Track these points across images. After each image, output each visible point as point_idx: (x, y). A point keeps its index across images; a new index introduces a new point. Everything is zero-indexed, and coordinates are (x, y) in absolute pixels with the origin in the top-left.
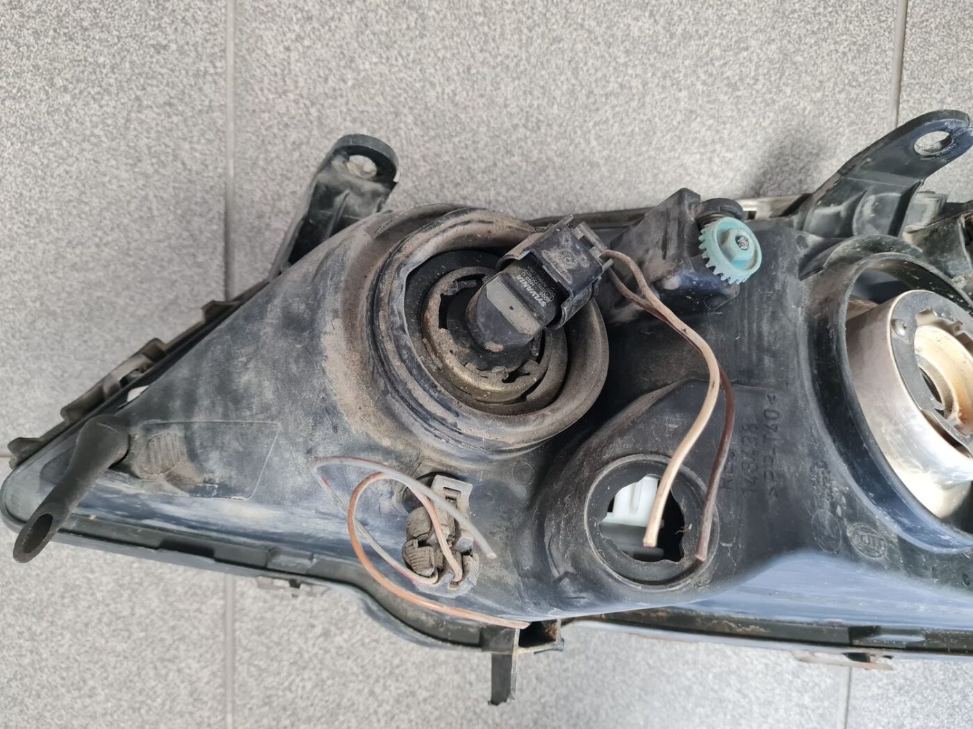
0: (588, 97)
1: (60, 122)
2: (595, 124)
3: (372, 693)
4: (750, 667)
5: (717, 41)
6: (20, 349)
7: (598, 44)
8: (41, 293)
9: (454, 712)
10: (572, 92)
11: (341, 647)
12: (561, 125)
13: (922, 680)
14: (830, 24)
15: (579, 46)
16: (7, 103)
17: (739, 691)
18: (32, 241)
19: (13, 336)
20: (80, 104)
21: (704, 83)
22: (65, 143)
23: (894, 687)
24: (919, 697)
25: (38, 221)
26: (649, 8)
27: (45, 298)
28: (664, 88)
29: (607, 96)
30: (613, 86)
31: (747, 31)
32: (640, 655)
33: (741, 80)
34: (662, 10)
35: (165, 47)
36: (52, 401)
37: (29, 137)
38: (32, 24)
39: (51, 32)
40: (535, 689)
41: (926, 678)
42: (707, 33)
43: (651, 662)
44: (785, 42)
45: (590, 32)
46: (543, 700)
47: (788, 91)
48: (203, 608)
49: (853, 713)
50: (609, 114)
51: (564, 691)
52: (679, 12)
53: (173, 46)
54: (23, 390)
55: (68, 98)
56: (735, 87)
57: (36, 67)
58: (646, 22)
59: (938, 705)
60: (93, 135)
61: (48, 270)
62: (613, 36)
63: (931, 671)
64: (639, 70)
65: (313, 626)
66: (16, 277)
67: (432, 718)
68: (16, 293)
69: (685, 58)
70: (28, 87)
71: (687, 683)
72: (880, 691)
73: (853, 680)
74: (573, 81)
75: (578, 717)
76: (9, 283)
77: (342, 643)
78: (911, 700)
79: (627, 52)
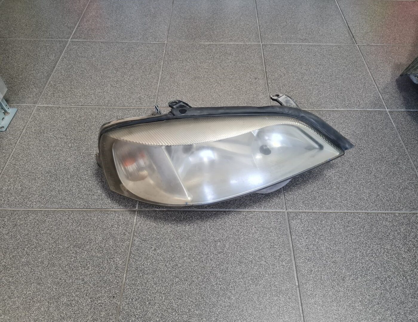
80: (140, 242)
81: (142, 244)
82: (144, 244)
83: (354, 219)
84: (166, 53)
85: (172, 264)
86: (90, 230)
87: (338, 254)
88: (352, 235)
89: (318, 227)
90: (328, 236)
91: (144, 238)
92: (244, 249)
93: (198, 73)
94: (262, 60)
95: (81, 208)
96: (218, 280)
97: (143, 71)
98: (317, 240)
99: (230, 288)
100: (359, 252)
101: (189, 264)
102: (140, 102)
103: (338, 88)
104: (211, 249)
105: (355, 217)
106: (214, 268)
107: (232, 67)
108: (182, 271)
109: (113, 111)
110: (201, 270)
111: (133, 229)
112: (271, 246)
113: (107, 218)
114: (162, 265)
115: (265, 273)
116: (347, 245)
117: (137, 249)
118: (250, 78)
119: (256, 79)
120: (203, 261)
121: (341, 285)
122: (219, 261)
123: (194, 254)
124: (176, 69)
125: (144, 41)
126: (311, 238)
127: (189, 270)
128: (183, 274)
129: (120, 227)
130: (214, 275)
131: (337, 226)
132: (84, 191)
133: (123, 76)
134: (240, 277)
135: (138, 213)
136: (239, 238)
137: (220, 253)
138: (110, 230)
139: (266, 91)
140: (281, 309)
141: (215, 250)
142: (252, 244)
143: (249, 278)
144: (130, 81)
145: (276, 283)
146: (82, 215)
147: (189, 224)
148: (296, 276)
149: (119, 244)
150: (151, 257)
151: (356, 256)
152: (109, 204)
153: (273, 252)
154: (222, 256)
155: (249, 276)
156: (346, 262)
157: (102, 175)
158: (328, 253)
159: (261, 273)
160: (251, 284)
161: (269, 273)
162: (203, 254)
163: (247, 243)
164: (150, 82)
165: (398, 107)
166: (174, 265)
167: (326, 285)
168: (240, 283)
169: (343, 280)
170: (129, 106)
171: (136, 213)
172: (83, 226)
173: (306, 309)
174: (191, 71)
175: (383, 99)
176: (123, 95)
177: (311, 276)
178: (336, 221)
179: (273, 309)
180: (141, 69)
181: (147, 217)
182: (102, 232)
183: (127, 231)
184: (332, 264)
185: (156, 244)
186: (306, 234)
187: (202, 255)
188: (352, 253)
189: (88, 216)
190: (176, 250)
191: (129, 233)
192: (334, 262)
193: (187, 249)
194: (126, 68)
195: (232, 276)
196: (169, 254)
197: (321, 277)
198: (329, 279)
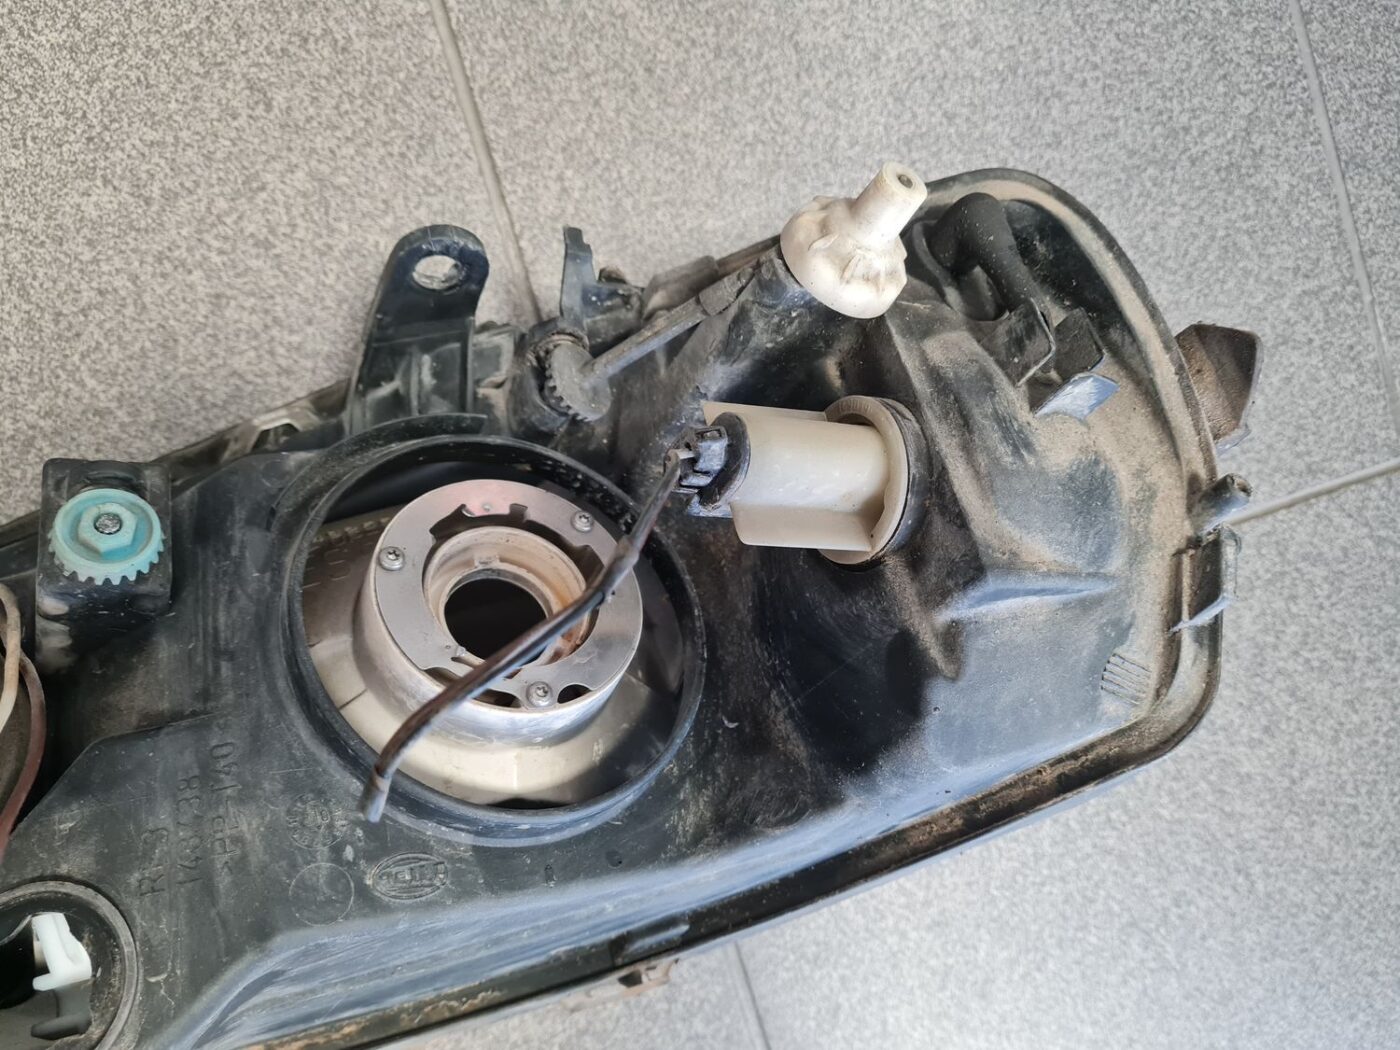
0: (57, 322)
2: (83, 356)
5: (216, 190)
7: (42, 244)
10: (30, 322)
12: (31, 374)
14: (367, 121)
15: (15, 256)
21: (221, 252)
23: (808, 962)
24: (844, 960)
26: (99, 173)
28: (164, 275)
29: (84, 311)
30: (88, 296)
31: (253, 164)
33: (272, 231)
34: (119, 170)
41: (842, 931)
42: (197, 184)
44: (313, 163)
45: (24, 232)
47: (344, 227)
49: (768, 1018)
50: (98, 335)
52: (145, 167)
56: (267, 245)
58: (102, 195)
59: (872, 960)
62: (60, 226)
63: (845, 919)
64: (118, 262)
69: (179, 225)
72: (791, 974)
74: (26, 307)
78: (835, 968)
79: (90, 243)
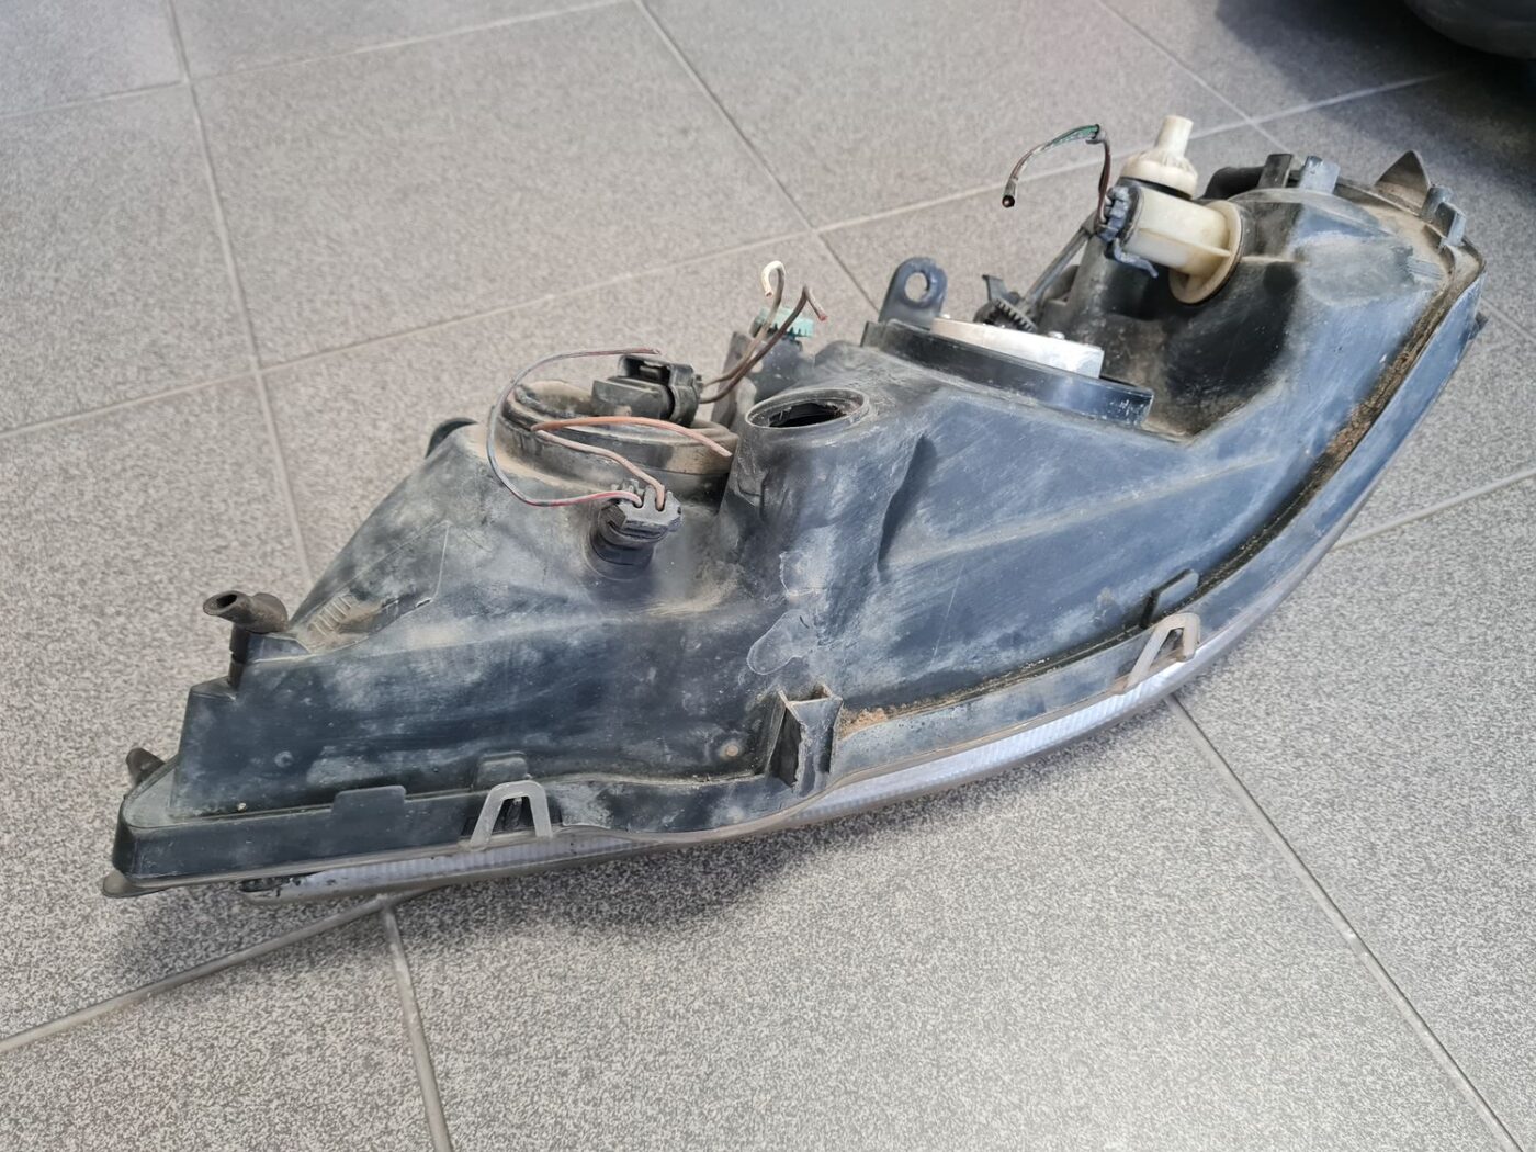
1: (115, 642)
3: (687, 1135)
4: (1149, 858)
6: (74, 882)
8: (101, 809)
9: (819, 1108)
11: (616, 1087)
13: (1346, 784)
16: (50, 647)
17: (1159, 894)
18: (86, 761)
19: (64, 872)
20: (136, 620)
22: (121, 658)
24: (1360, 804)
25: (92, 739)
27: (107, 812)
32: (1013, 905)
35: (226, 547)
36: (123, 927)
37: (78, 666)
38: (77, 576)
39: (99, 576)
40: (910, 1017)
41: (1346, 779)
43: (1031, 908)
46: (929, 1027)
48: (393, 1125)
49: (1307, 858)
51: (951, 1000)
53: (235, 544)
54: (80, 931)
55: (121, 620)
57: (84, 607)
60: (154, 639)
61: (108, 782)
63: (1344, 770)
65: (565, 1074)
66: (66, 805)
67: (792, 1131)
68: (66, 822)
70: (74, 626)
71: (1093, 914)
73: (1274, 820)
75: (987, 1027)
76: (56, 815)
77: (618, 1080)
80: (484, 1069)
81: (496, 1076)
82: (509, 1074)
83: (1395, 560)
84: (209, 125)
85: (719, 1110)
86: (145, 1131)
87: (1427, 728)
88: (1429, 624)
89: (1281, 646)
90: (1345, 670)
91: (497, 1036)
92: (1032, 877)
93: (409, 172)
94: (673, 57)
95: (35, 1026)
96: (995, 1090)
97: (122, 229)
98: (1313, 704)
99: (1073, 1102)
100: (1496, 684)
101: (807, 1072)
102: (163, 370)
103: (1030, 90)
104: (878, 947)
105: (1393, 551)
106: (944, 1032)
107: (558, 112)
108: (788, 1124)
109: (27, 450)
110: (886, 1077)
111: (412, 1017)
112: (1143, 809)
113: (229, 1016)
114: (666, 1141)
115: (1188, 948)
116: (1433, 674)
117: (482, 1115)
118: (660, 135)
119: (685, 132)
120: (869, 1026)
121: (1520, 857)
122: (950, 985)
123: (807, 1003)
124: (288, 179)
125: (69, 100)
126: (1284, 704)
127: (825, 1104)
128: (805, 1142)
129: (331, 1037)
130: (960, 1071)
131: (1353, 613)
132: (15, 918)
133: (21, 277)
134: (1089, 1022)
135: (397, 917)
136: (982, 835)
137: (929, 945)
138: (273, 1079)
139: (755, 166)
140: (1357, 1091)
141: (899, 940)
142: (1054, 839)
143: (1134, 1007)
144: (67, 285)
145: (1265, 975)
146: (57, 1063)
147: (705, 864)
148: (1323, 904)
149: (366, 1132)
150: (587, 1127)
151: (1497, 709)
152: (204, 933)
153: (1166, 837)
154: (950, 955)
155: (1129, 998)
156: (1478, 748)
157: (96, 794)
158: (1389, 739)
159: (1174, 957)
160: (1157, 1034)
161: (1208, 940)
162: (849, 988)
163: (1033, 842)
164: (180, 267)
165: (1281, 104)
166: (731, 1110)
167: (1464, 883)
168: (1107, 1050)
169: (1515, 831)
170: (115, 403)
171: (389, 919)
172: (94, 1121)
173: (1454, 1036)
174: (369, 171)
175: (1215, 88)
176: (56, 361)
177: (1386, 870)
178: (1335, 595)
179: (1320, 1107)
180: (107, 222)
181: (459, 918)
182: (229, 1110)
183: (378, 1042)
184: (1433, 780)
185: (575, 1042)
186: (1257, 697)
187: (852, 995)
188: (1473, 700)
189: (101, 1051)
190: (702, 1027)
191: (394, 1048)
192: (1436, 771)
193: (757, 999)
194: (23, 237)
195: (1050, 1037)
196: (677, 1067)
197: (1426, 859)
198: (1462, 853)
